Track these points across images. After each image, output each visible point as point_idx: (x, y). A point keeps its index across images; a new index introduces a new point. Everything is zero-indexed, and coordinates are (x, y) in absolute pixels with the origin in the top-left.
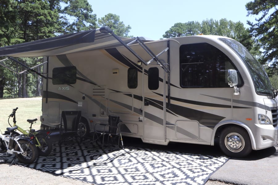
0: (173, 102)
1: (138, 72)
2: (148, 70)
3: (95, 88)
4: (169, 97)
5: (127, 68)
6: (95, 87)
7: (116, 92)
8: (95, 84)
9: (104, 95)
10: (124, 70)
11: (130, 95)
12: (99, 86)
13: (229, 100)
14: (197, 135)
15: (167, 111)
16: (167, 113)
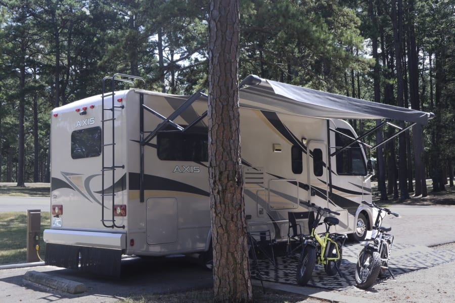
0: (334, 191)
1: (303, 153)
2: (312, 151)
3: (248, 172)
4: (331, 186)
5: (290, 145)
6: (248, 170)
7: (277, 178)
8: (248, 165)
9: (262, 183)
10: (287, 146)
11: (295, 183)
12: (254, 168)
13: (361, 187)
14: (347, 224)
15: (330, 202)
16: (329, 203)
